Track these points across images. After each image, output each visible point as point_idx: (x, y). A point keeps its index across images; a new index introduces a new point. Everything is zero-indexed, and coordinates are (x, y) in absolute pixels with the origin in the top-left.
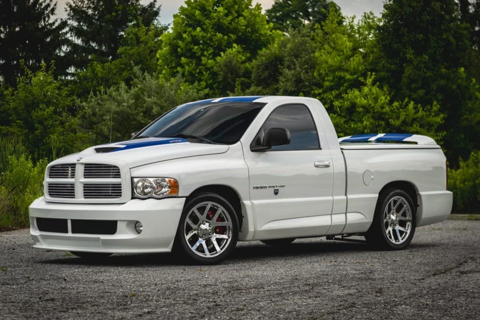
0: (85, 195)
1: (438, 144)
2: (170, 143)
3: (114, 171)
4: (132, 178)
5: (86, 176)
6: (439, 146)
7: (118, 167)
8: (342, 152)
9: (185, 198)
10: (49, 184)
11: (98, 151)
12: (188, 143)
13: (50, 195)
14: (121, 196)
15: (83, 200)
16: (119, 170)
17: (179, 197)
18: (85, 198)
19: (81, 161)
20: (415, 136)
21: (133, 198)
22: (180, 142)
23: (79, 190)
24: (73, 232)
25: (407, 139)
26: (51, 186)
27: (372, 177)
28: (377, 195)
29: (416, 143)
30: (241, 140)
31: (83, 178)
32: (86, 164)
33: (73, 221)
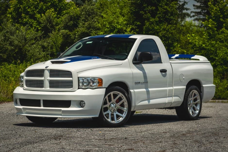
0: (50, 87)
1: (209, 60)
2: (92, 59)
3: (68, 74)
4: (78, 78)
5: (51, 76)
6: (209, 62)
7: (70, 72)
8: (171, 64)
9: (105, 89)
10: (26, 80)
11: (53, 62)
12: (100, 59)
13: (26, 86)
14: (72, 87)
15: (48, 89)
16: (71, 73)
17: (103, 88)
18: (50, 88)
19: (48, 68)
20: (196, 56)
21: (79, 88)
22: (96, 58)
23: (47, 84)
24: (44, 106)
25: (192, 58)
26: (27, 81)
27: (184, 77)
28: (185, 87)
29: (199, 60)
30: (128, 58)
31: (49, 77)
32: (51, 70)
33: (43, 100)
